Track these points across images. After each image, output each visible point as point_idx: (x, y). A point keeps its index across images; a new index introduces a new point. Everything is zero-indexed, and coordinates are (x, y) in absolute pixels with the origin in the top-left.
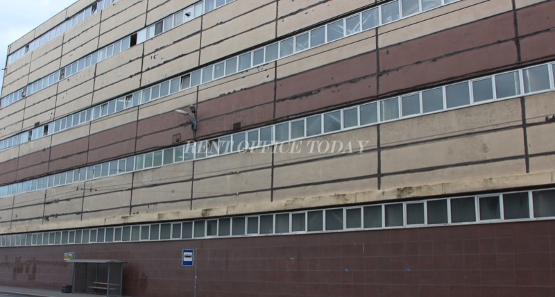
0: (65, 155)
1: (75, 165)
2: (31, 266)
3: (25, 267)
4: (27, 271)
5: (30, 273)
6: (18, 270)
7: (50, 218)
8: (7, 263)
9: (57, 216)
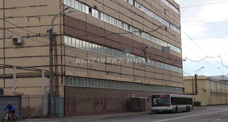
0: (112, 39)
1: (116, 47)
2: (104, 101)
3: (100, 101)
4: (102, 104)
5: (104, 105)
6: (96, 104)
7: (109, 73)
8: (88, 99)
9: (112, 72)
